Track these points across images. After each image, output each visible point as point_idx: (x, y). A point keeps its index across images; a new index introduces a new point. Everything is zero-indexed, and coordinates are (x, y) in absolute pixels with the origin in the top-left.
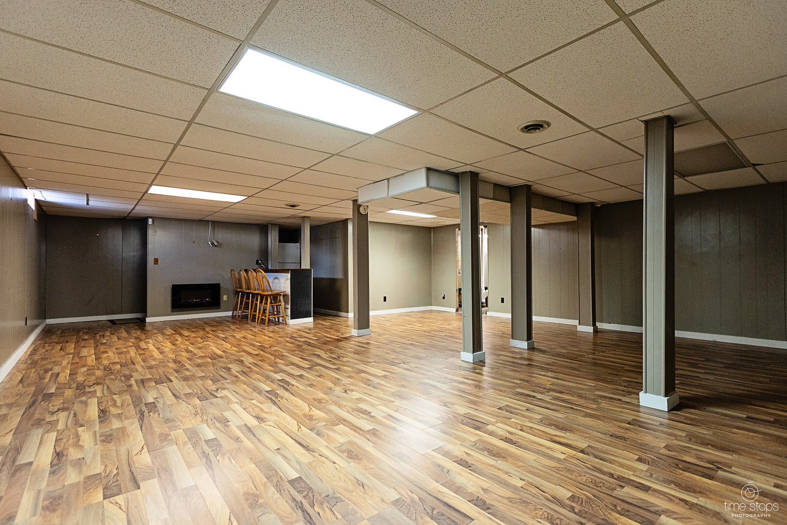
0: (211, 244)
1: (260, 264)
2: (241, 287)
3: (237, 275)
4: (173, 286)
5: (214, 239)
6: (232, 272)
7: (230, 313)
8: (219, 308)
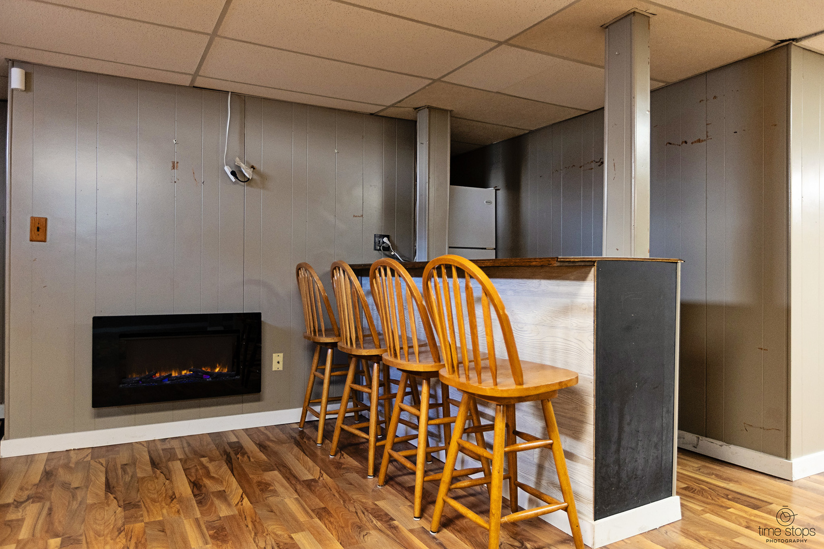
0: (233, 173)
1: (387, 249)
2: (334, 329)
3: (320, 284)
4: (98, 322)
5: (243, 160)
6: (302, 272)
7: (292, 416)
8: (259, 400)
